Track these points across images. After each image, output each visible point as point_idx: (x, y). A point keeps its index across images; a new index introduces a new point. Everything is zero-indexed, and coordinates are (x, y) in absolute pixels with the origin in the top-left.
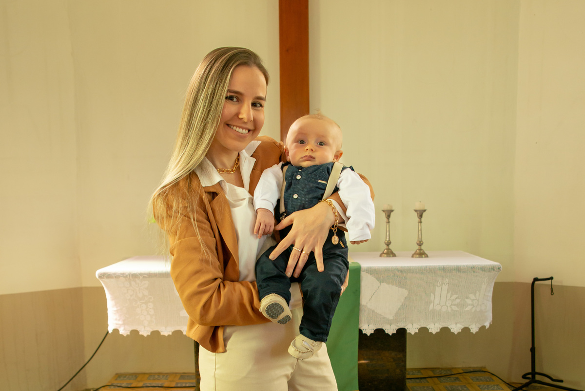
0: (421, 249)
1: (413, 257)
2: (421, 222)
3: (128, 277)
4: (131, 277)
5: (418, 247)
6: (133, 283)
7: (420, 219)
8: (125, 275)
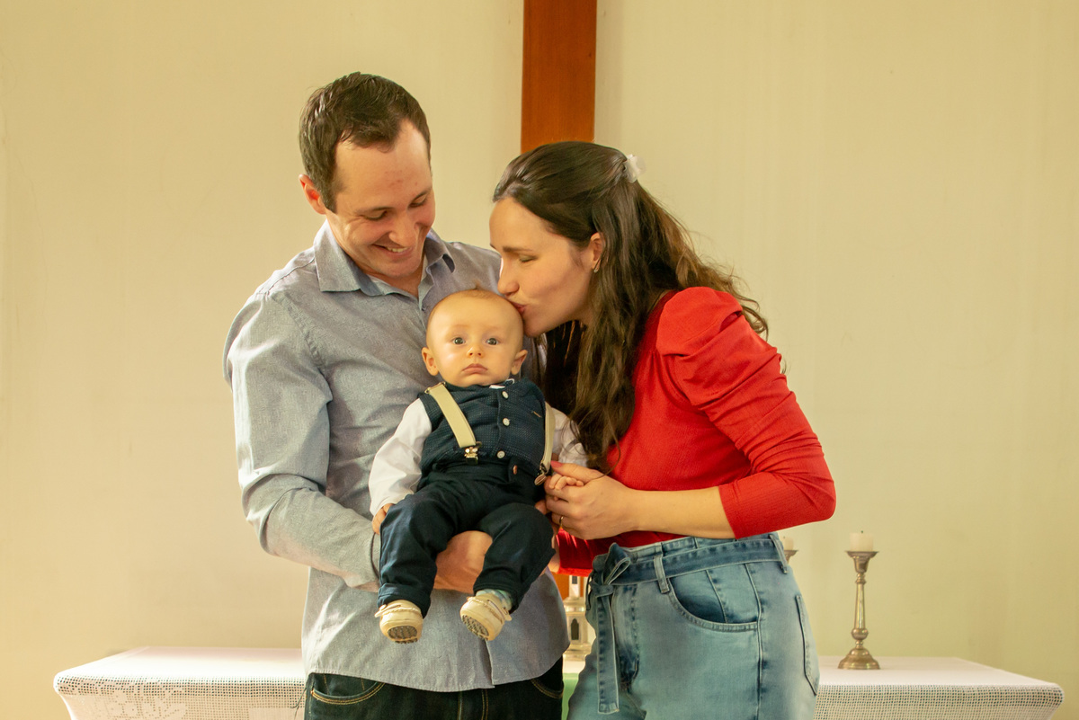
0: (861, 649)
1: (841, 666)
2: (863, 582)
4: (141, 691)
5: (855, 644)
6: (146, 707)
7: (862, 574)
8: (126, 687)
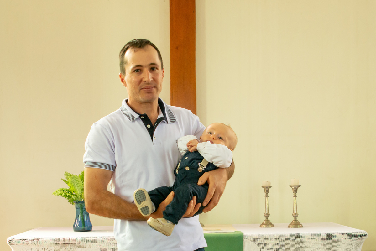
0: (296, 221)
2: (296, 196)
3: (36, 243)
7: (295, 193)
